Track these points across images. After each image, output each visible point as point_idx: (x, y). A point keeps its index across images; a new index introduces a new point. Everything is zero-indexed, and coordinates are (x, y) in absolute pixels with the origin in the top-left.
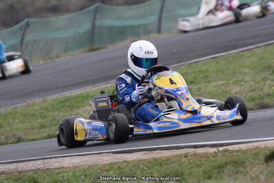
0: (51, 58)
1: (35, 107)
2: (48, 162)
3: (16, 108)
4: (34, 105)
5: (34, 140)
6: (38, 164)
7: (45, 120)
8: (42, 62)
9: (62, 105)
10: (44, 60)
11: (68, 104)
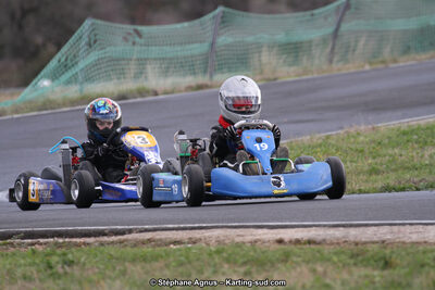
0: (383, 62)
1: (361, 138)
2: (399, 232)
3: (328, 137)
4: (358, 134)
5: (360, 192)
6: (384, 233)
7: (378, 160)
8: (367, 67)
9: (405, 138)
10: (370, 63)
11: (415, 137)
